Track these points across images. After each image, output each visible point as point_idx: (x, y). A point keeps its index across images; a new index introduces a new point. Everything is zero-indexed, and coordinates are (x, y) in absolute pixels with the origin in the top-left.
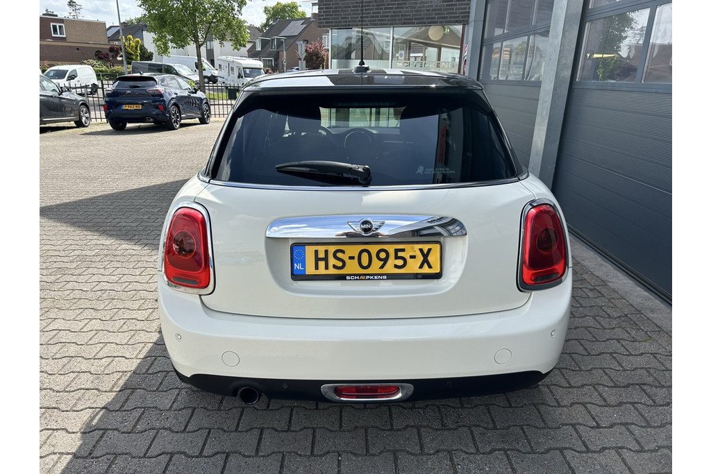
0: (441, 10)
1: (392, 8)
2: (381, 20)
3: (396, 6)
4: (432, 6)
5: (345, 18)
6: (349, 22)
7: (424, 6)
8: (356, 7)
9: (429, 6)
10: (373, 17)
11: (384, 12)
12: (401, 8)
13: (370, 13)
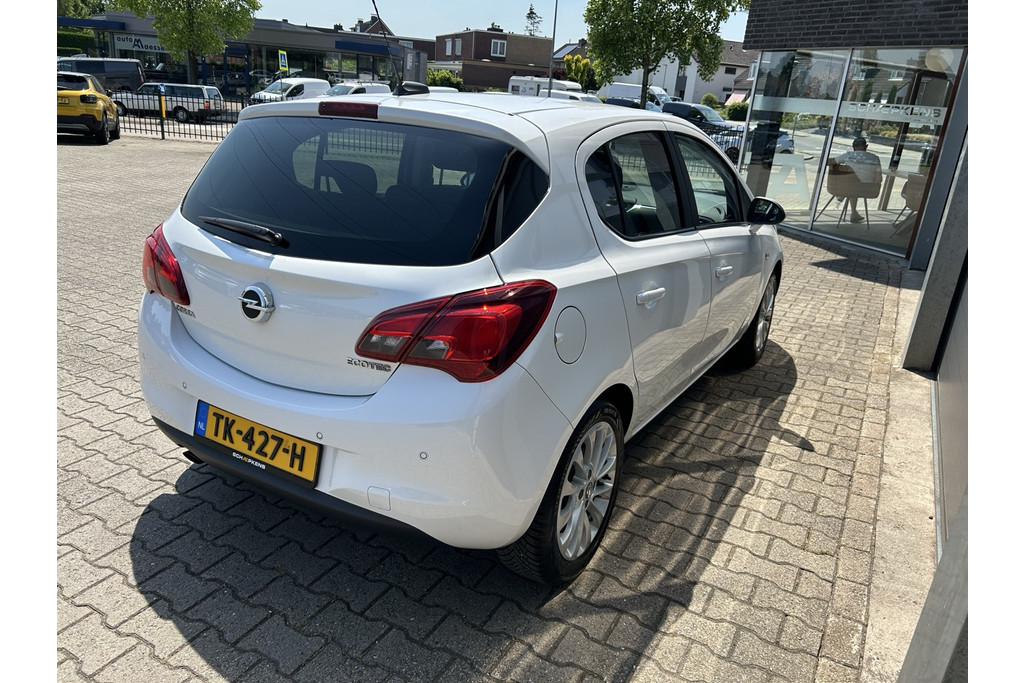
0: (930, 23)
1: (853, 20)
2: (834, 38)
3: (860, 17)
4: (916, 16)
5: (781, 35)
6: (787, 40)
7: (902, 18)
8: (800, 18)
9: (910, 17)
11: (839, 27)
12: (866, 20)
13: (818, 28)
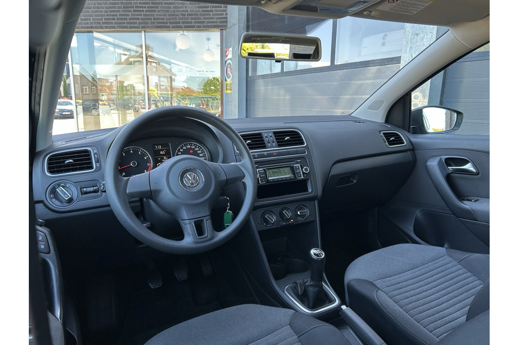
1: (143, 11)
2: (131, 23)
5: (86, 20)
6: (92, 23)
8: (98, 8)
10: (121, 19)
11: (133, 15)
12: (152, 11)
13: (116, 15)
